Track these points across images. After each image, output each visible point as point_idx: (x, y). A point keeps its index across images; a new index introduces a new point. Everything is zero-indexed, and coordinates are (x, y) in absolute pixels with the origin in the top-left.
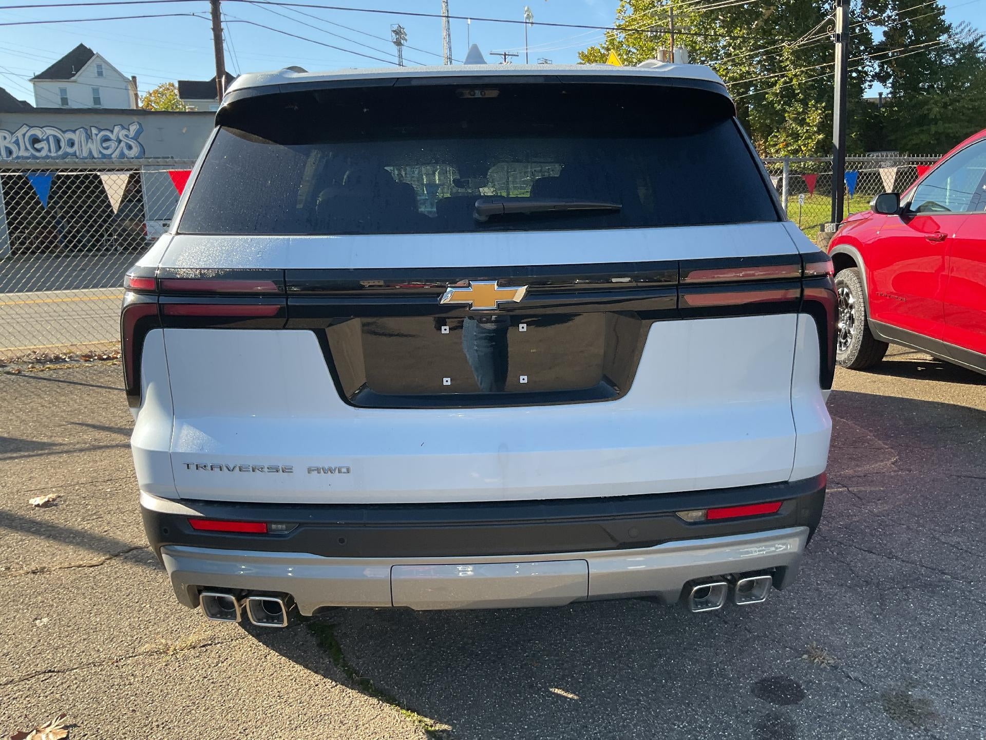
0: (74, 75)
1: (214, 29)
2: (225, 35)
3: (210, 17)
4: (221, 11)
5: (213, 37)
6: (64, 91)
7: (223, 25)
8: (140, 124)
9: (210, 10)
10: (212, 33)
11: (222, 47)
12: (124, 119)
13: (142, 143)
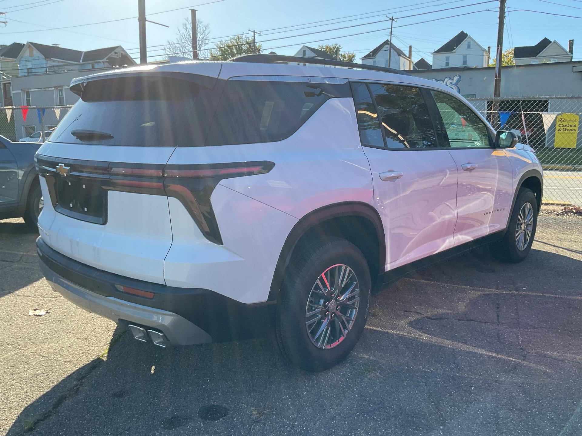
0: (454, 49)
1: (499, 18)
2: (506, 20)
3: (499, 10)
4: (506, 6)
5: (498, 23)
6: (448, 58)
7: (506, 14)
8: (460, 76)
9: (499, 6)
10: (498, 20)
11: (503, 27)
12: (451, 74)
13: (459, 87)
